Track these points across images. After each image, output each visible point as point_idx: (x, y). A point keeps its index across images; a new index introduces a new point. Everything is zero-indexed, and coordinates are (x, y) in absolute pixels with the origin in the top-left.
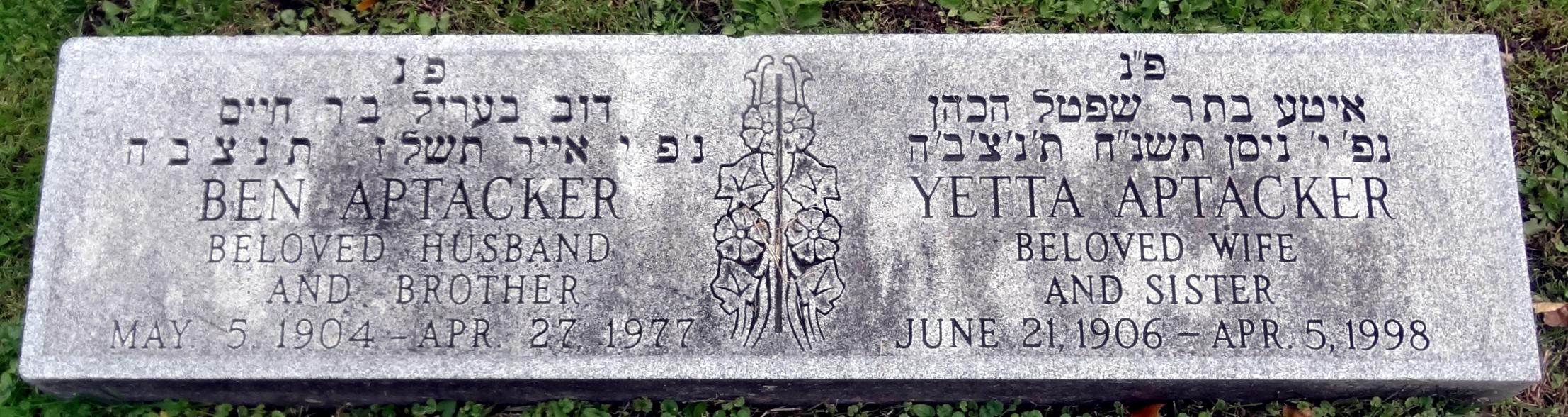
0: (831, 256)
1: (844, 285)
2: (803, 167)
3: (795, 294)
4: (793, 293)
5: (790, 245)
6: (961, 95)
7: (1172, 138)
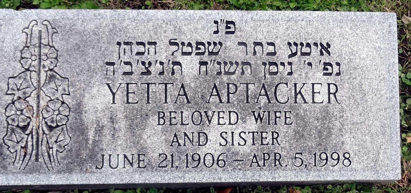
0: (64, 123)
1: (70, 138)
2: (52, 78)
3: (46, 143)
4: (45, 142)
5: (44, 118)
6: (133, 41)
7: (237, 63)
